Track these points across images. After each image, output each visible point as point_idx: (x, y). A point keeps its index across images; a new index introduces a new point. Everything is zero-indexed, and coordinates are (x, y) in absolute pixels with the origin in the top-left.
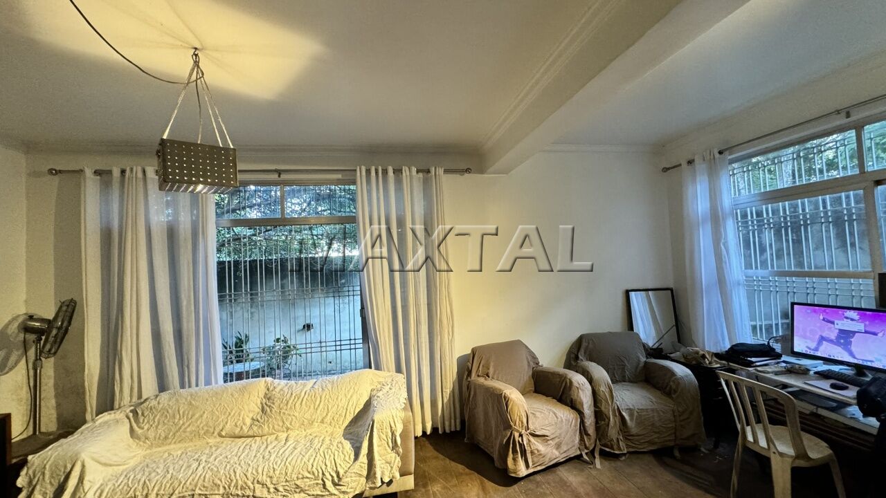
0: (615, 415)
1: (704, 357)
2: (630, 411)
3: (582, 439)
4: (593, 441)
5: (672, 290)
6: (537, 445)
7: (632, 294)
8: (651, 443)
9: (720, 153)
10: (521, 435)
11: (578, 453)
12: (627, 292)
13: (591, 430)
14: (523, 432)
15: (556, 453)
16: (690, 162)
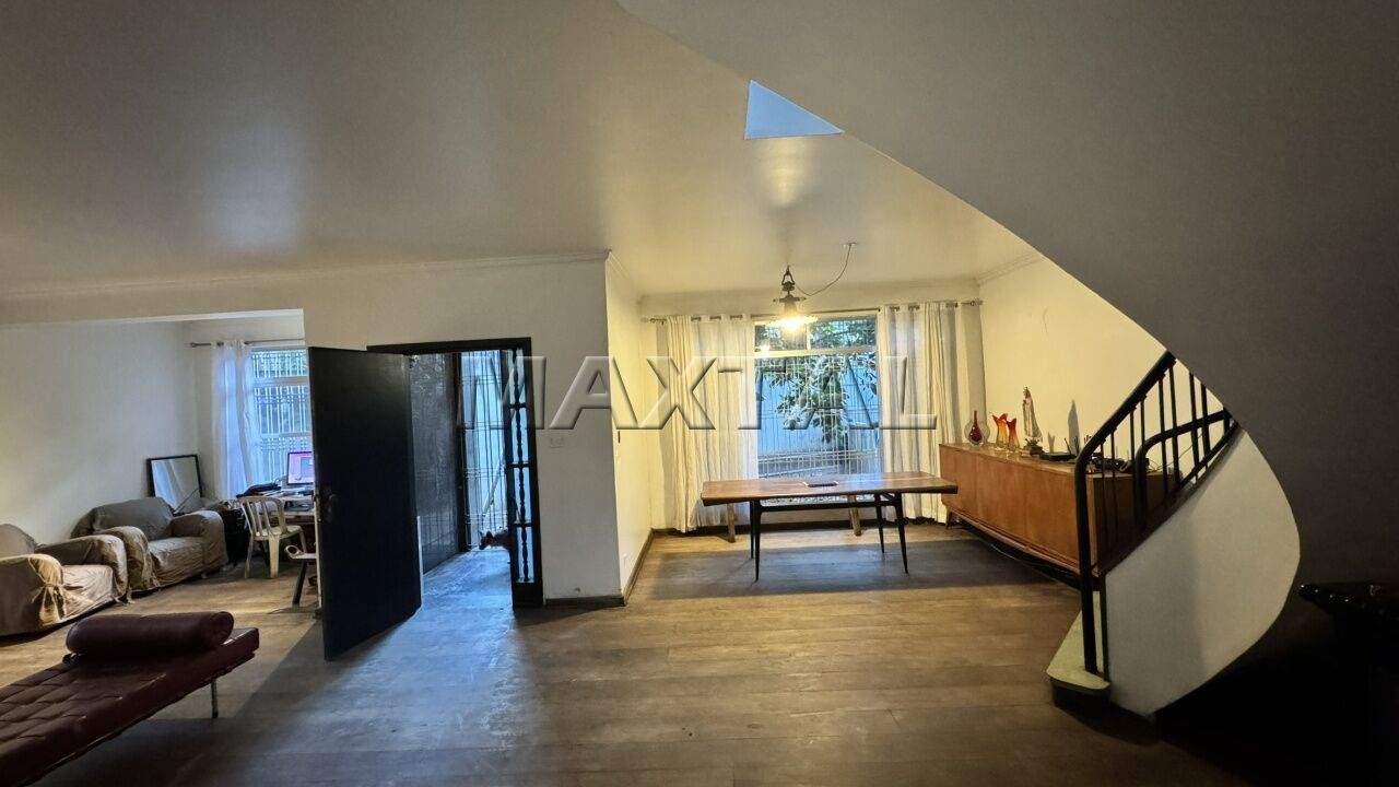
0: (148, 560)
1: (227, 504)
2: (164, 554)
3: (114, 586)
4: (125, 587)
5: (196, 456)
6: (71, 595)
7: (153, 462)
8: (181, 575)
9: (246, 343)
10: (56, 588)
11: (111, 599)
12: (149, 463)
13: (124, 578)
14: (59, 585)
15: (91, 601)
16: (219, 344)
